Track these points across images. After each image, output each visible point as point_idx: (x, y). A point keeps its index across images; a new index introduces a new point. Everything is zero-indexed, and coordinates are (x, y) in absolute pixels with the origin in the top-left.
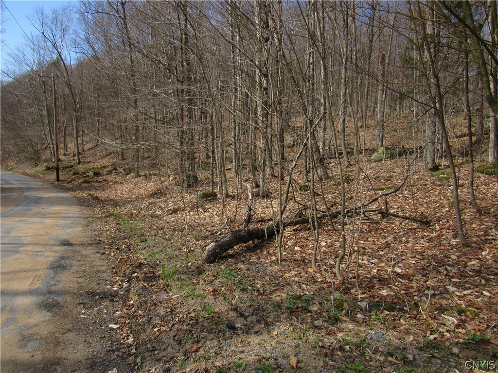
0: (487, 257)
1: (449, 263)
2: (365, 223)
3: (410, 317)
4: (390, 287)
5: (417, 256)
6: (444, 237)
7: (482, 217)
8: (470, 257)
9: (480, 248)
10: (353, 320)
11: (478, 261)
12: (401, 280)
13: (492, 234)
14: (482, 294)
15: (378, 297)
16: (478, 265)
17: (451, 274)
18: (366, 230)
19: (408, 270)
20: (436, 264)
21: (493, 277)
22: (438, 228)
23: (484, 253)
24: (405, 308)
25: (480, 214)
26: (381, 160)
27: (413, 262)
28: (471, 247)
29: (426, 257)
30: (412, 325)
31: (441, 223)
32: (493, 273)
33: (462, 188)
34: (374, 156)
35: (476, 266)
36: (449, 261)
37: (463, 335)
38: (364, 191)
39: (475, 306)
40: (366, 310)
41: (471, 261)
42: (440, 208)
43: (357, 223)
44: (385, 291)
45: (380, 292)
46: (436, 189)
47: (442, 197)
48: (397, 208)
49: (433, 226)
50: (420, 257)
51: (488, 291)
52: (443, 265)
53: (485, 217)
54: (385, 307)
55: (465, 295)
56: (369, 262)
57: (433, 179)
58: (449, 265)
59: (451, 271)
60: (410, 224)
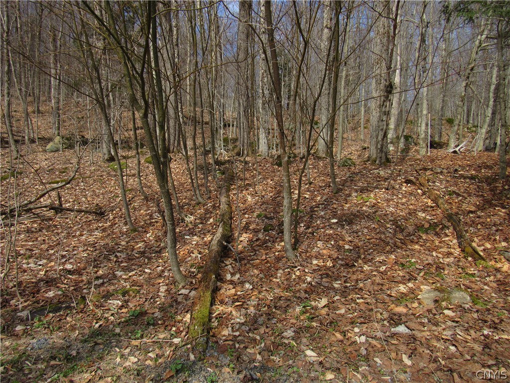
0: (151, 238)
1: (119, 249)
2: (35, 221)
3: (76, 312)
4: (58, 287)
5: (89, 248)
6: (117, 226)
7: (149, 203)
8: (137, 241)
9: (145, 231)
10: (11, 336)
11: (143, 243)
12: (71, 277)
13: (155, 217)
14: (144, 272)
15: (43, 301)
16: (143, 247)
17: (120, 260)
18: (36, 229)
19: (79, 265)
20: (107, 253)
21: (154, 255)
22: (111, 217)
23: (148, 235)
24: (72, 305)
25: (147, 201)
26: (57, 150)
27: (85, 255)
28: (138, 231)
29: (98, 247)
30: (79, 320)
31: (114, 212)
32: (154, 252)
33: (134, 177)
34: (50, 146)
35: (141, 248)
36: (119, 248)
37: (125, 314)
38: (36, 185)
39: (138, 284)
40: (27, 319)
41: (137, 244)
42: (114, 198)
43: (26, 223)
44: (52, 292)
45: (47, 295)
46: (112, 180)
47: (117, 187)
48: (73, 201)
49: (107, 216)
50: (91, 249)
51: (150, 268)
52: (114, 253)
53: (150, 202)
54: (50, 309)
55: (130, 276)
56: (36, 264)
57: (109, 170)
58: (118, 252)
59: (121, 256)
60: (86, 216)
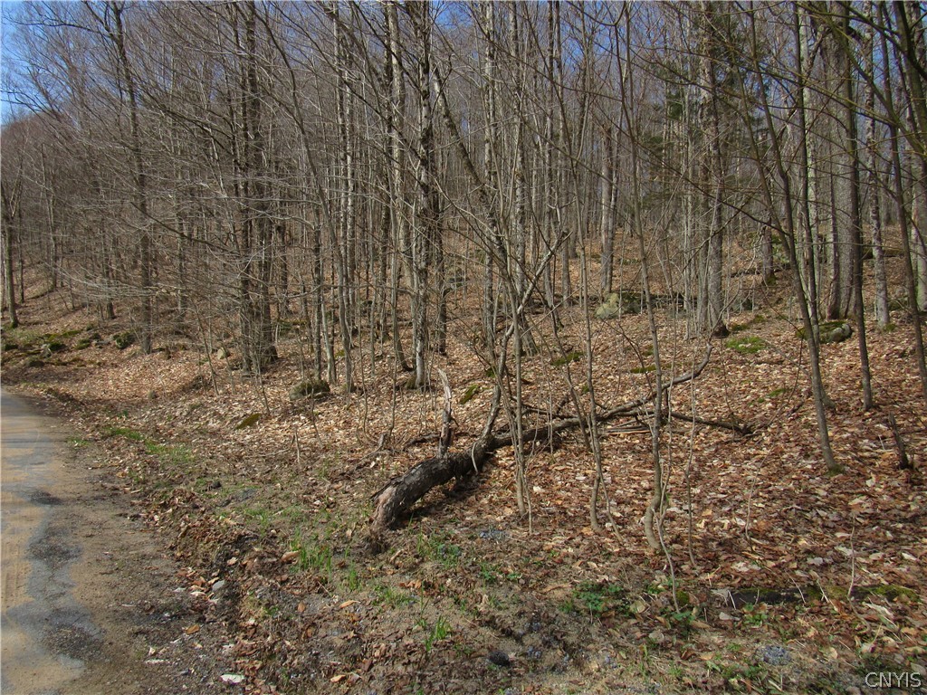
0: (877, 489)
1: (819, 503)
2: (633, 434)
3: (811, 612)
4: (746, 557)
5: (761, 494)
6: (785, 456)
7: (839, 417)
8: (850, 491)
9: (859, 474)
10: (716, 626)
11: (865, 497)
12: (757, 541)
13: (865, 447)
14: (902, 558)
15: (736, 577)
16: (867, 505)
17: (831, 525)
18: (642, 448)
19: (755, 521)
20: (799, 508)
21: (900, 526)
22: (767, 440)
23: (869, 483)
24: (797, 595)
25: (834, 413)
26: (613, 317)
27: (760, 505)
28: (843, 472)
29: (777, 494)
30: (821, 627)
31: (769, 430)
32: (898, 518)
33: (780, 366)
34: (601, 310)
35: (865, 506)
36: (817, 500)
37: (915, 640)
38: (609, 374)
39: (904, 582)
40: (730, 604)
41: (853, 499)
42: (756, 403)
43: (622, 436)
44: (741, 564)
45: (734, 567)
46: (738, 369)
47: (752, 384)
48: (678, 404)
49: (757, 435)
50: (767, 496)
51: (910, 552)
52: (811, 508)
53: (842, 417)
54: (762, 596)
55: (875, 561)
56: (681, 508)
57: (729, 352)
58: (819, 507)
59: (827, 518)
60: (714, 433)
